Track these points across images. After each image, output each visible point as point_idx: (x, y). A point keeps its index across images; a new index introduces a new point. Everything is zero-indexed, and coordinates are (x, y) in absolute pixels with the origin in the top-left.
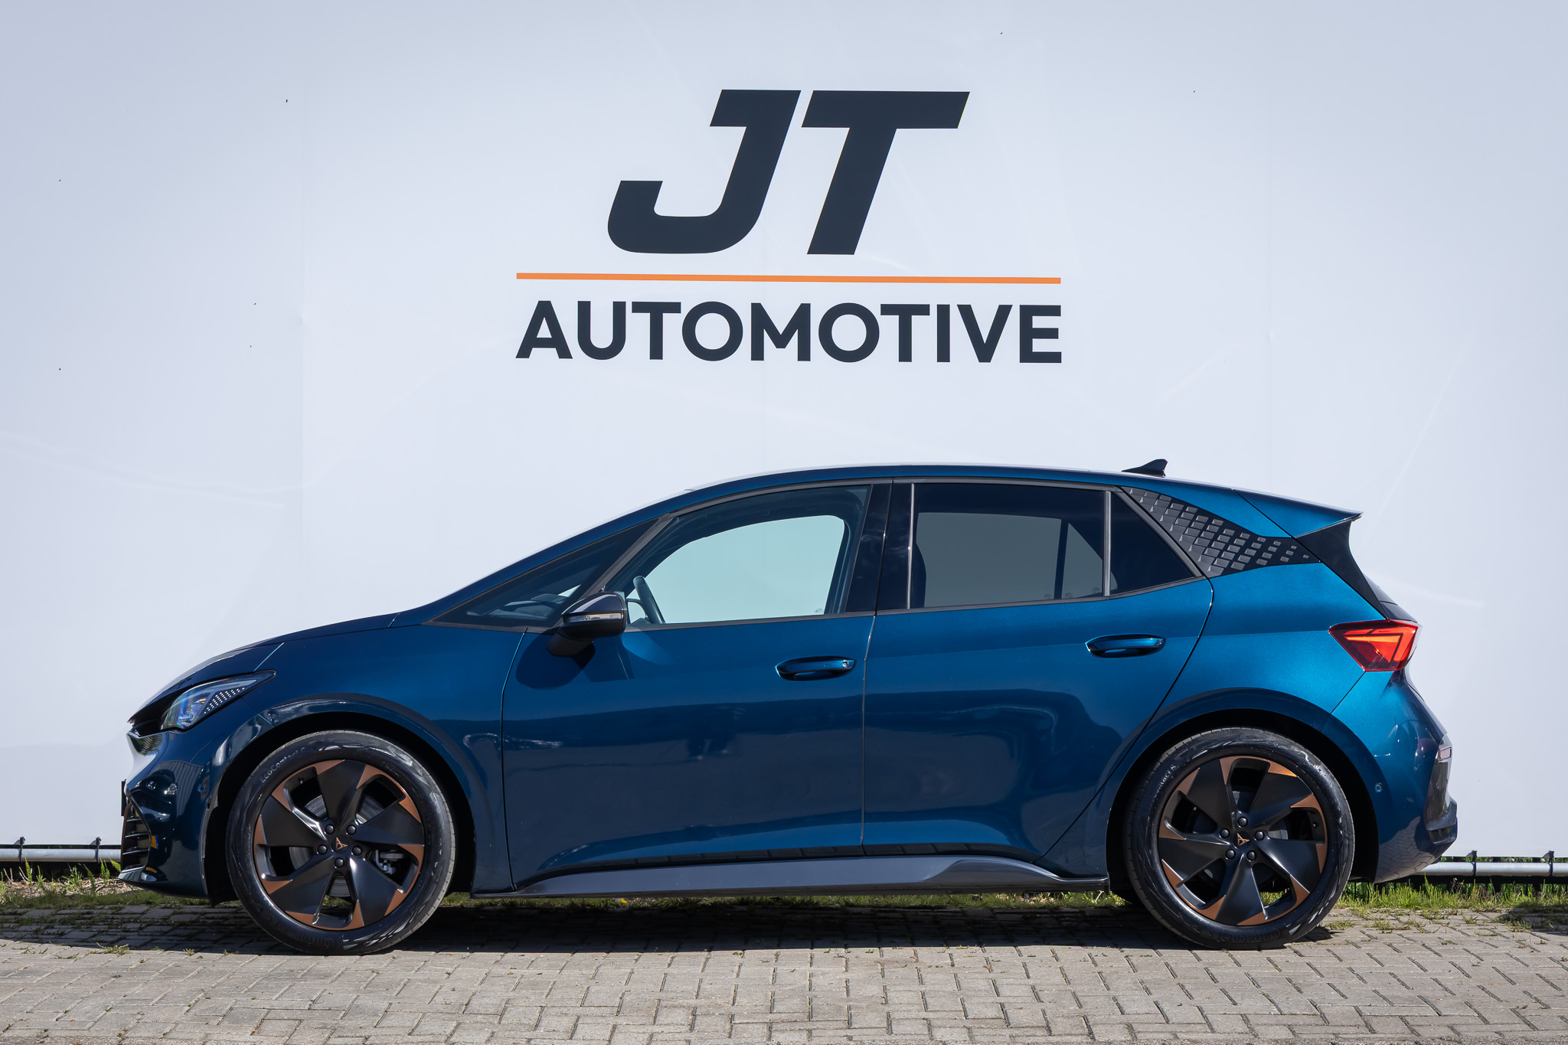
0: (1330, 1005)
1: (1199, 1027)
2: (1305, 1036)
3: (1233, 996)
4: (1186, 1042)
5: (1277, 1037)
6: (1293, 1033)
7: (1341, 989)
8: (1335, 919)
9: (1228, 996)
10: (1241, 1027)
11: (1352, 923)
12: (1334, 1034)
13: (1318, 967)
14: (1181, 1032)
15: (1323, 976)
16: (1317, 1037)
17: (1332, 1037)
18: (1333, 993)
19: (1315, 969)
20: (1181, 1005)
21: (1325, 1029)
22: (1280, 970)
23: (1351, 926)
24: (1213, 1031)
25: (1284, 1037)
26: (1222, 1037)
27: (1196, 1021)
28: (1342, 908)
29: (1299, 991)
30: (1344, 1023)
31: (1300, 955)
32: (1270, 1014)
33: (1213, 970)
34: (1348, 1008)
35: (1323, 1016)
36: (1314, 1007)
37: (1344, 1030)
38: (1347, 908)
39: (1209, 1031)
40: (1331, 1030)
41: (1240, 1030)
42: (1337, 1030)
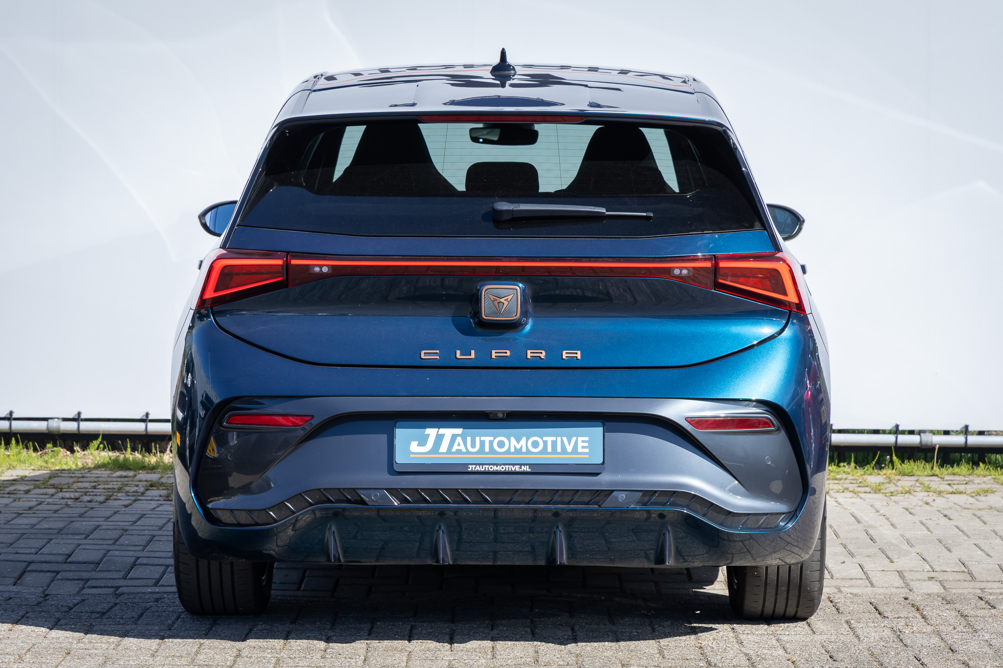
0: (977, 563)
1: (860, 582)
2: (954, 591)
3: (890, 555)
4: (849, 595)
5: (930, 592)
6: (944, 588)
7: (986, 548)
8: (979, 486)
9: (886, 554)
10: (898, 582)
11: (994, 490)
12: (981, 589)
13: (965, 529)
14: (844, 586)
15: (969, 538)
16: (965, 591)
17: (979, 591)
18: (979, 552)
19: (962, 531)
20: (844, 562)
21: (972, 584)
22: (931, 532)
23: (993, 492)
24: (872, 585)
25: (936, 591)
26: (881, 591)
27: (857, 577)
28: (985, 476)
29: (949, 551)
30: (989, 579)
31: (950, 519)
32: (923, 571)
33: (871, 531)
34: (993, 566)
35: (970, 573)
36: (962, 565)
37: (989, 585)
38: (990, 477)
39: (869, 585)
40: (978, 585)
41: (897, 585)
42: (983, 585)
